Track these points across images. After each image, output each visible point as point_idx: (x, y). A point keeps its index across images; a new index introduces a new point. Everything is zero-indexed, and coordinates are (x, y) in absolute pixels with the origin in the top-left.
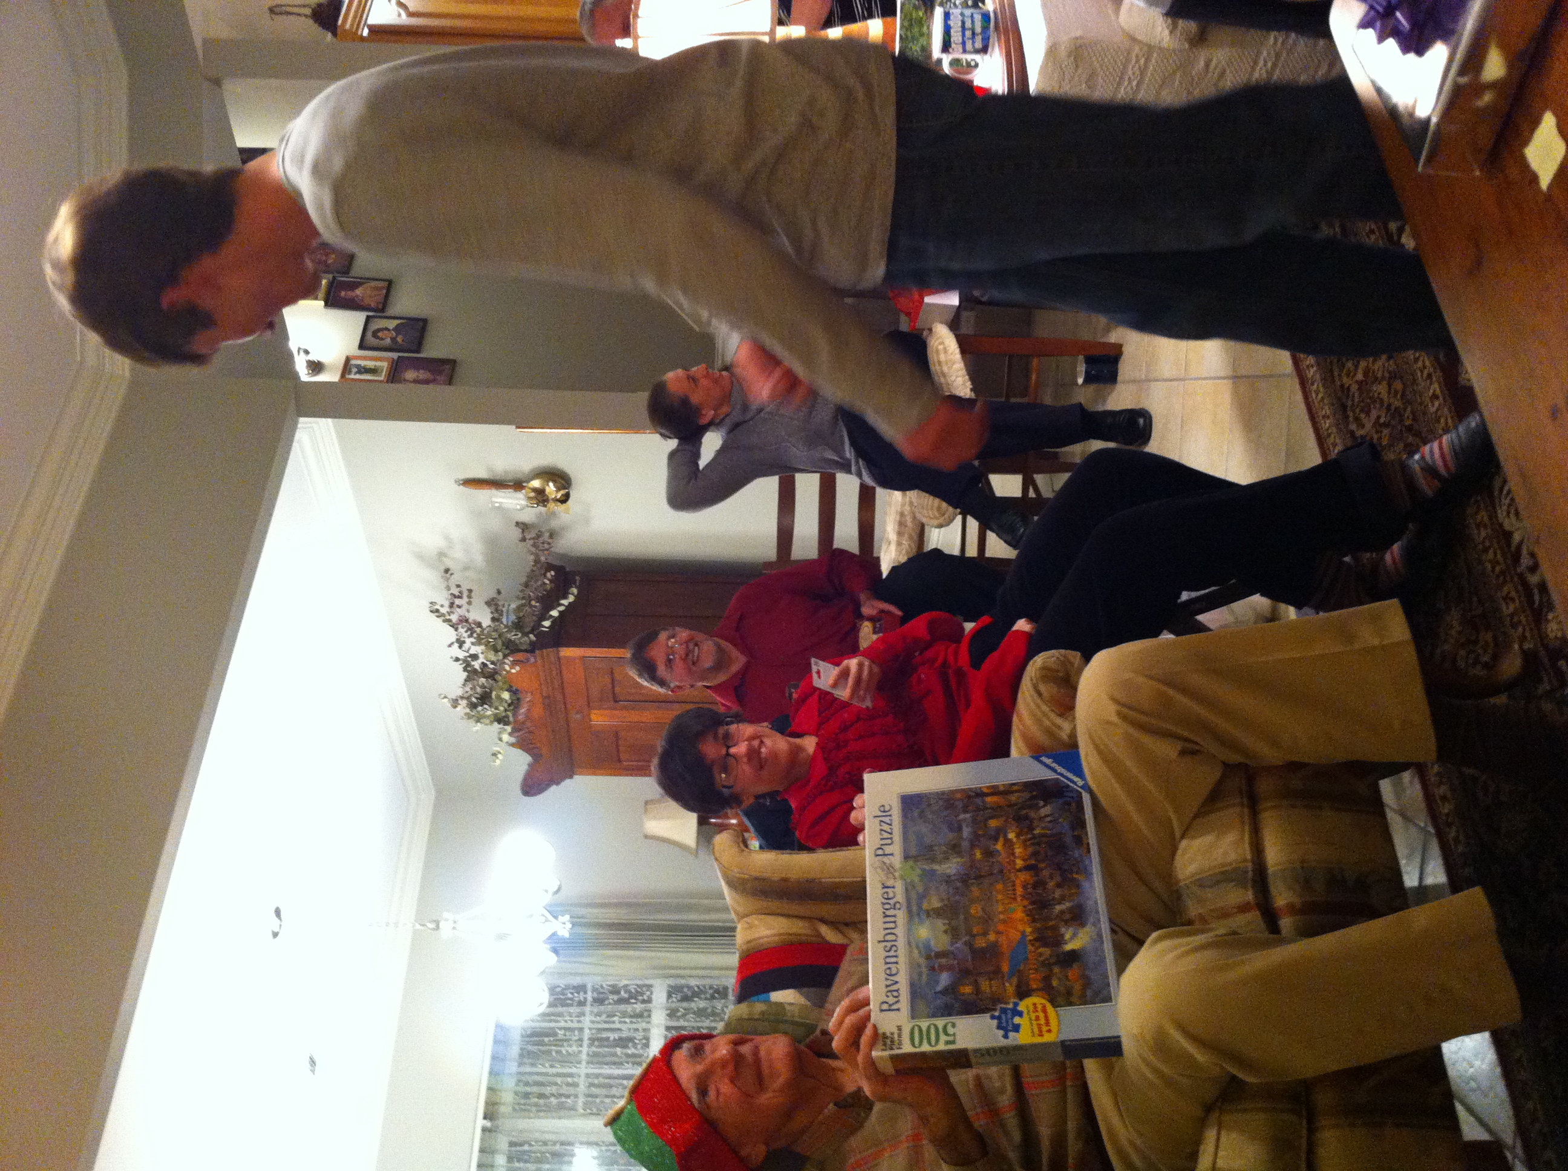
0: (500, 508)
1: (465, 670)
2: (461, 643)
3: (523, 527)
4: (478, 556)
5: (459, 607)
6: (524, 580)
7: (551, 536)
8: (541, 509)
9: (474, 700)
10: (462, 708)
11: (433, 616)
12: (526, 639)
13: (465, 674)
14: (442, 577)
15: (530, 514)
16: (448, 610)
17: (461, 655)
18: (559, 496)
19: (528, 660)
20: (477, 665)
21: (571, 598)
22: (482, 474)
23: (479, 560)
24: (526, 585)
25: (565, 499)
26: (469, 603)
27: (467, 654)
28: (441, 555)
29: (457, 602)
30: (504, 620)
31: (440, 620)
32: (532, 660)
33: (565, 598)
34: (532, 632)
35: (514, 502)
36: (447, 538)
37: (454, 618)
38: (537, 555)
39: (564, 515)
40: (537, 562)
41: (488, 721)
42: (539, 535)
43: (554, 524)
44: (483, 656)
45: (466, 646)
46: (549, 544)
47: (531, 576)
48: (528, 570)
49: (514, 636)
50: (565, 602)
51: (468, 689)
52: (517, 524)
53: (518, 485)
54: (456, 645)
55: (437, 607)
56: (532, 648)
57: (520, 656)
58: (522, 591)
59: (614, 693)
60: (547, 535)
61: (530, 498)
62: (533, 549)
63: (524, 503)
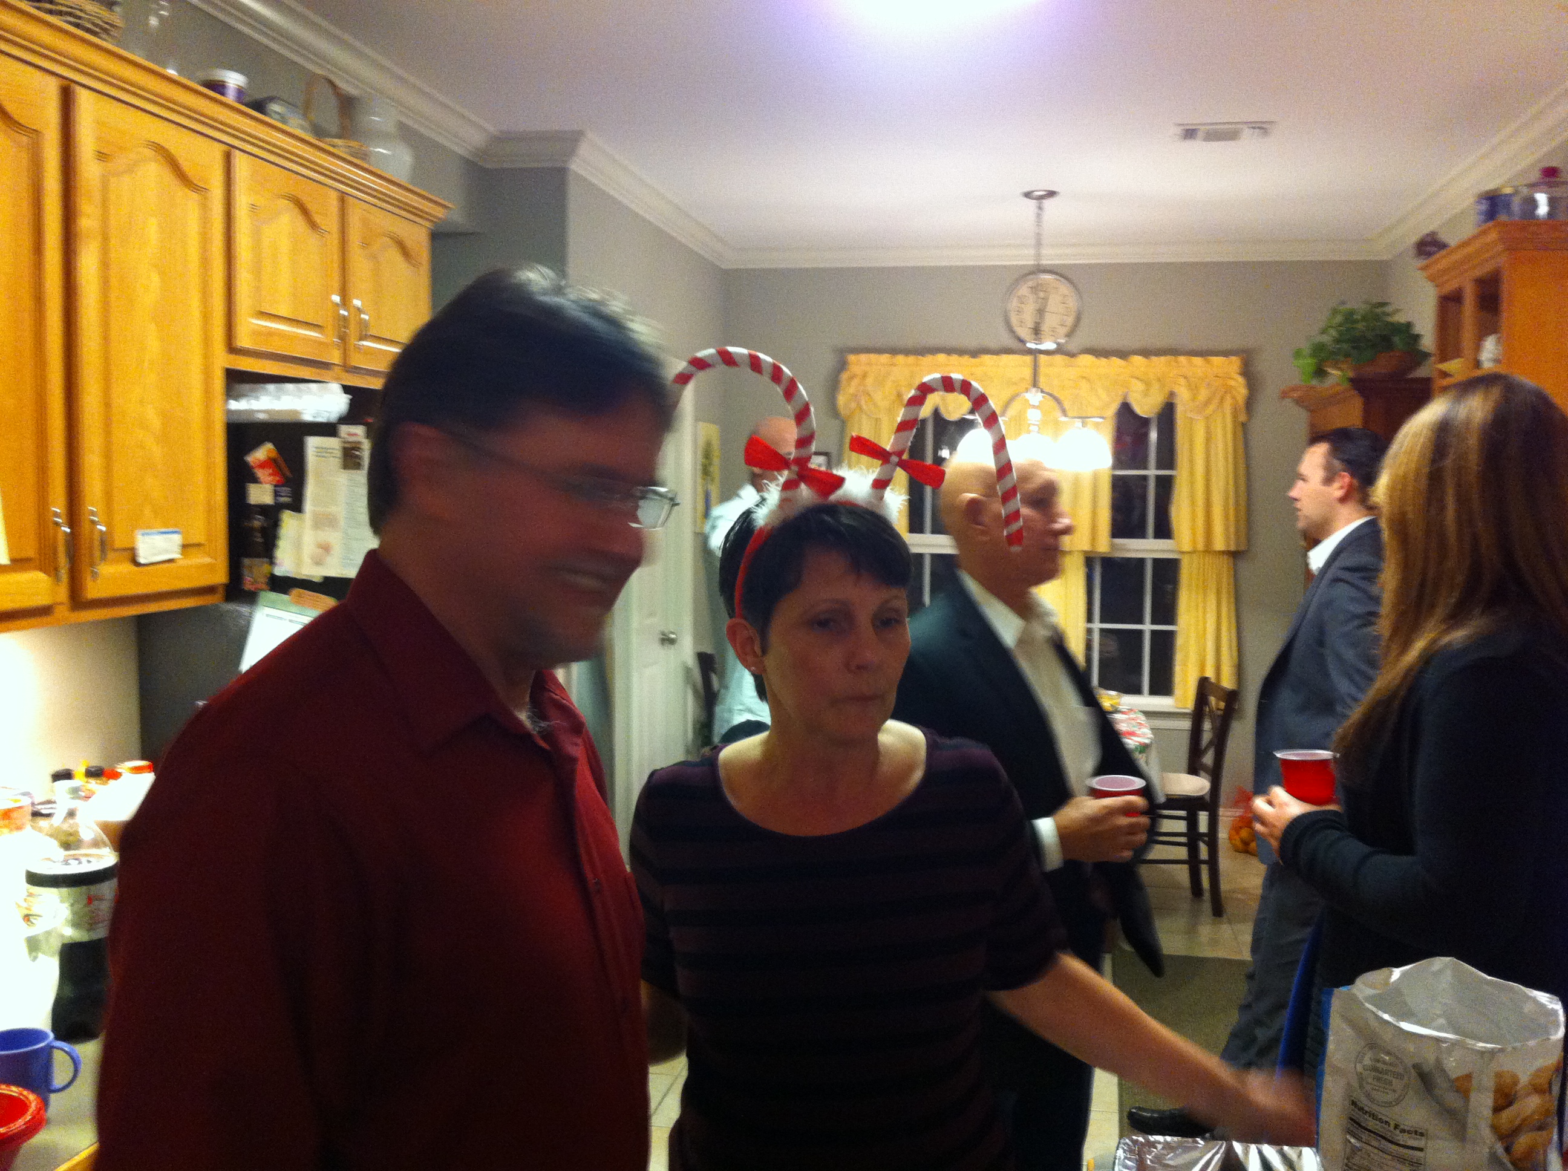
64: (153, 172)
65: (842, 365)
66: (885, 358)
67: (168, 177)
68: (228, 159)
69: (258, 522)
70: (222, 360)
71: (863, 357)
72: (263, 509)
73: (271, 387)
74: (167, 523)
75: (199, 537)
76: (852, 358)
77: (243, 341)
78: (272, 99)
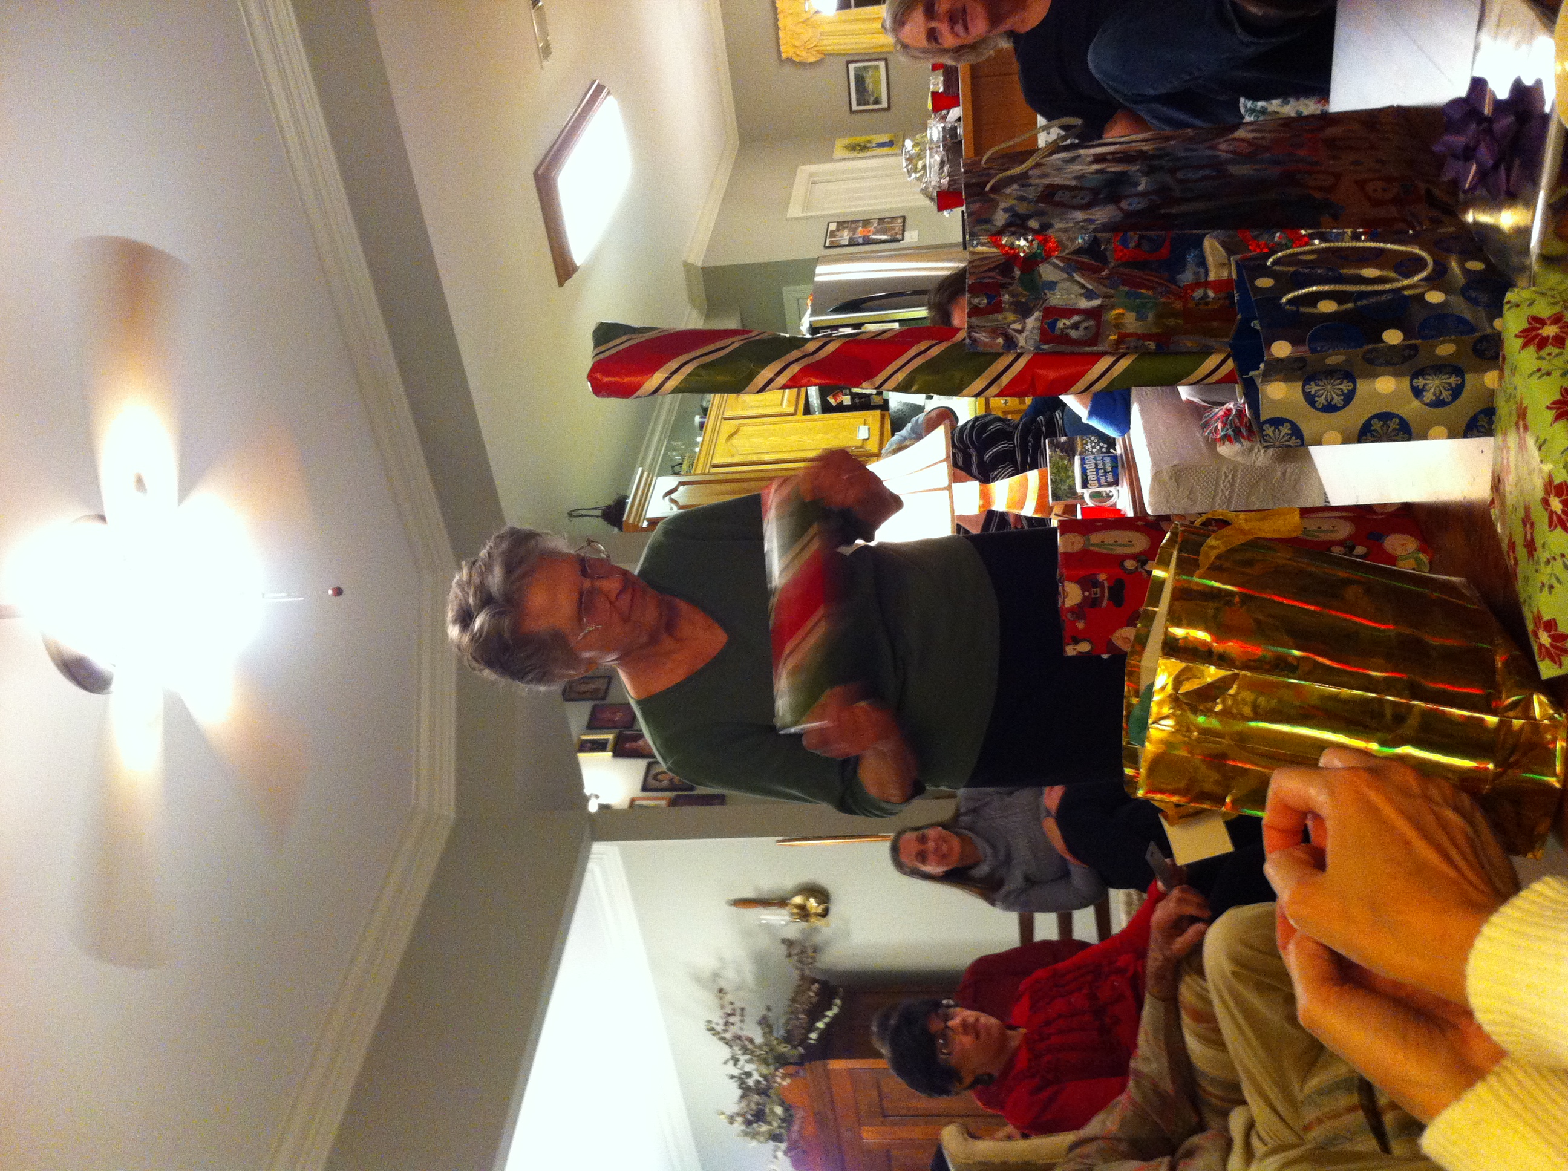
0: (768, 927)
1: (740, 1087)
2: (736, 1061)
3: (789, 943)
4: (748, 975)
5: (733, 1024)
6: (790, 994)
7: (815, 951)
8: (804, 925)
9: (749, 1117)
10: (739, 1126)
11: (709, 1034)
12: (794, 1052)
13: (739, 1092)
14: (716, 996)
15: (794, 929)
16: (723, 1028)
17: (736, 1072)
18: (820, 910)
19: (797, 1072)
20: (750, 1082)
21: (835, 1010)
22: (749, 894)
23: (749, 978)
24: (794, 1000)
25: (825, 914)
26: (742, 1021)
27: (741, 1071)
28: (716, 976)
29: (732, 1019)
30: (775, 1034)
31: (715, 1038)
32: (802, 1073)
33: (830, 1009)
34: (799, 1045)
35: (778, 918)
36: (721, 959)
37: (728, 1036)
38: (802, 970)
39: (826, 929)
40: (803, 977)
41: (762, 1139)
42: (802, 952)
43: (818, 939)
44: (756, 1072)
45: (741, 1063)
46: (812, 958)
47: (799, 991)
48: (795, 984)
49: (784, 1048)
50: (830, 1013)
51: (744, 1104)
52: (784, 941)
53: (781, 902)
54: (731, 1062)
55: (713, 1025)
56: (801, 1061)
57: (792, 1069)
58: (790, 1006)
59: (883, 1109)
60: (810, 951)
61: (792, 914)
62: (798, 964)
63: (788, 918)
64: (735, 441)
65: (790, 60)
66: (781, 34)
67: (736, 436)
68: (726, 419)
69: (857, 401)
70: (800, 416)
71: (783, 49)
72: (852, 399)
73: (810, 400)
74: (855, 429)
75: (862, 420)
76: (784, 56)
77: (791, 410)
78: (701, 406)
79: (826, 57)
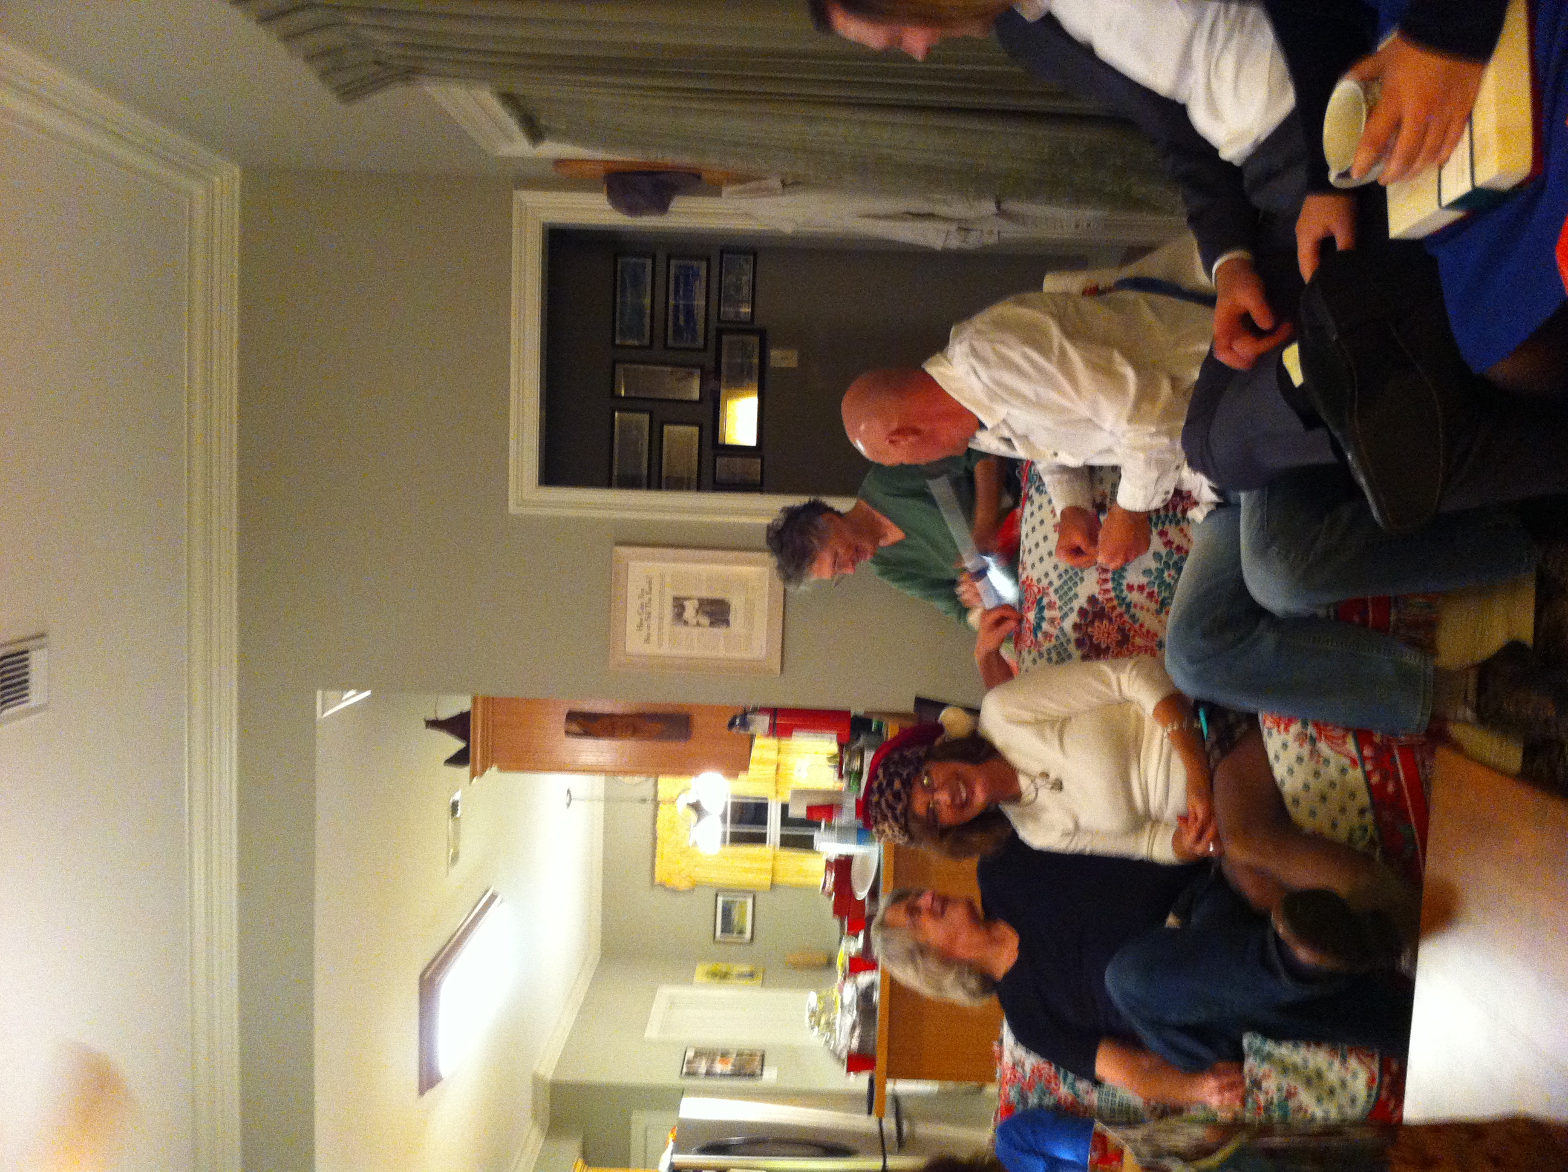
65: (662, 885)
66: (657, 860)
71: (657, 874)
76: (657, 880)
79: (696, 887)
